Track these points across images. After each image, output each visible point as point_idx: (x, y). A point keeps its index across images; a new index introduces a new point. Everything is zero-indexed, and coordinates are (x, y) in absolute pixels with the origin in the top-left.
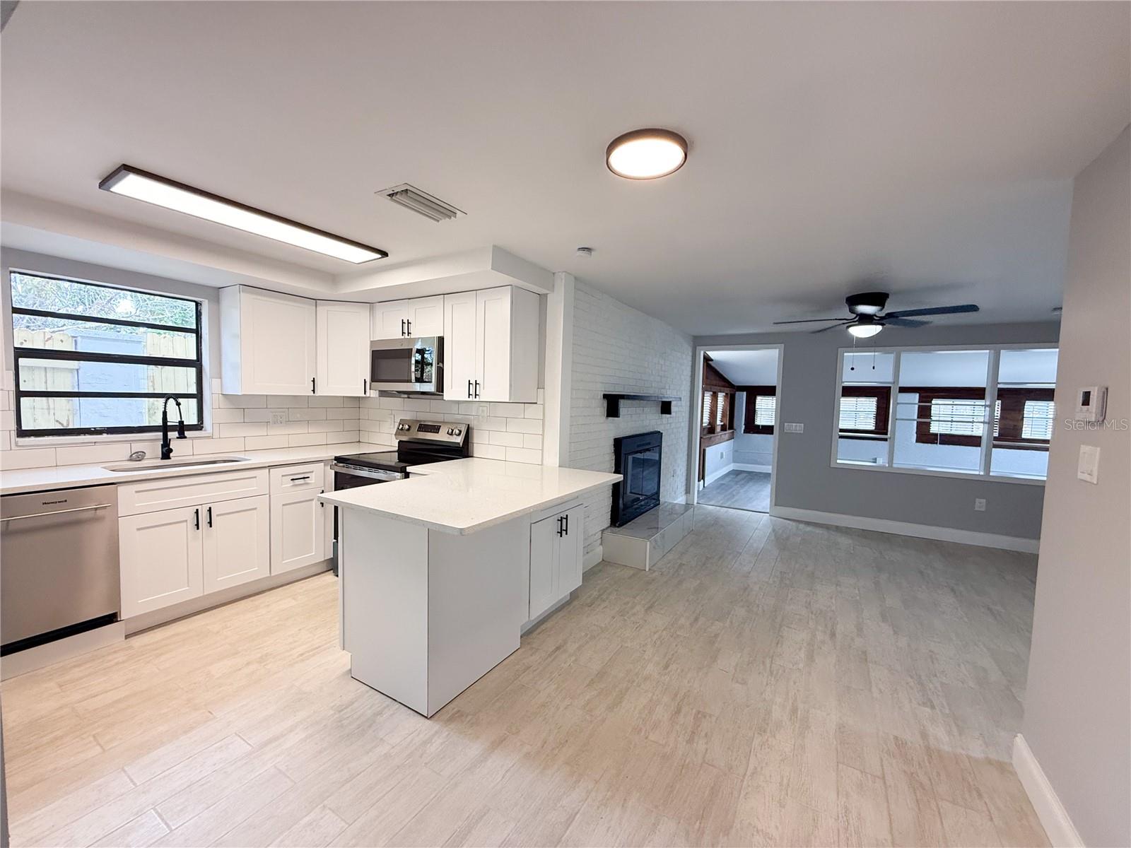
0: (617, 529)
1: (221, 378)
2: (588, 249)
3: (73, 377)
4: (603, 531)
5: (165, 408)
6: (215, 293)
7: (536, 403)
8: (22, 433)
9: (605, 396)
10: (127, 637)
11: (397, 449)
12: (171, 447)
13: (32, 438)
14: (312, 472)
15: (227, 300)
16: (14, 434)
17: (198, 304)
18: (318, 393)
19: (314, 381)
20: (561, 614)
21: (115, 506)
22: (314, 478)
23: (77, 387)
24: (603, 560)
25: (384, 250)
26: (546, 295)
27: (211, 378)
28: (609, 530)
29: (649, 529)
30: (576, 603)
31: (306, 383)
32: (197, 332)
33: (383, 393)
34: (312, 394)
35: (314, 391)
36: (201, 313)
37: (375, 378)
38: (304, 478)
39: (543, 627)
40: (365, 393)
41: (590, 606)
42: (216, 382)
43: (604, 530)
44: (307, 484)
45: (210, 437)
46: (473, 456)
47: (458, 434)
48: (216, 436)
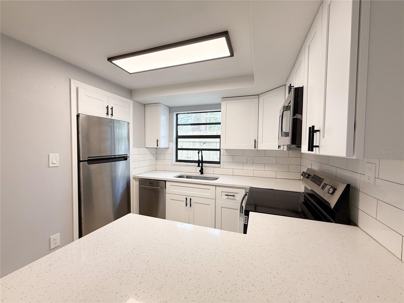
5: (202, 154)
14: (238, 193)
19: (255, 141)
38: (233, 196)
44: (235, 199)
45: (220, 167)
46: (357, 226)
47: (331, 192)
48: (222, 167)
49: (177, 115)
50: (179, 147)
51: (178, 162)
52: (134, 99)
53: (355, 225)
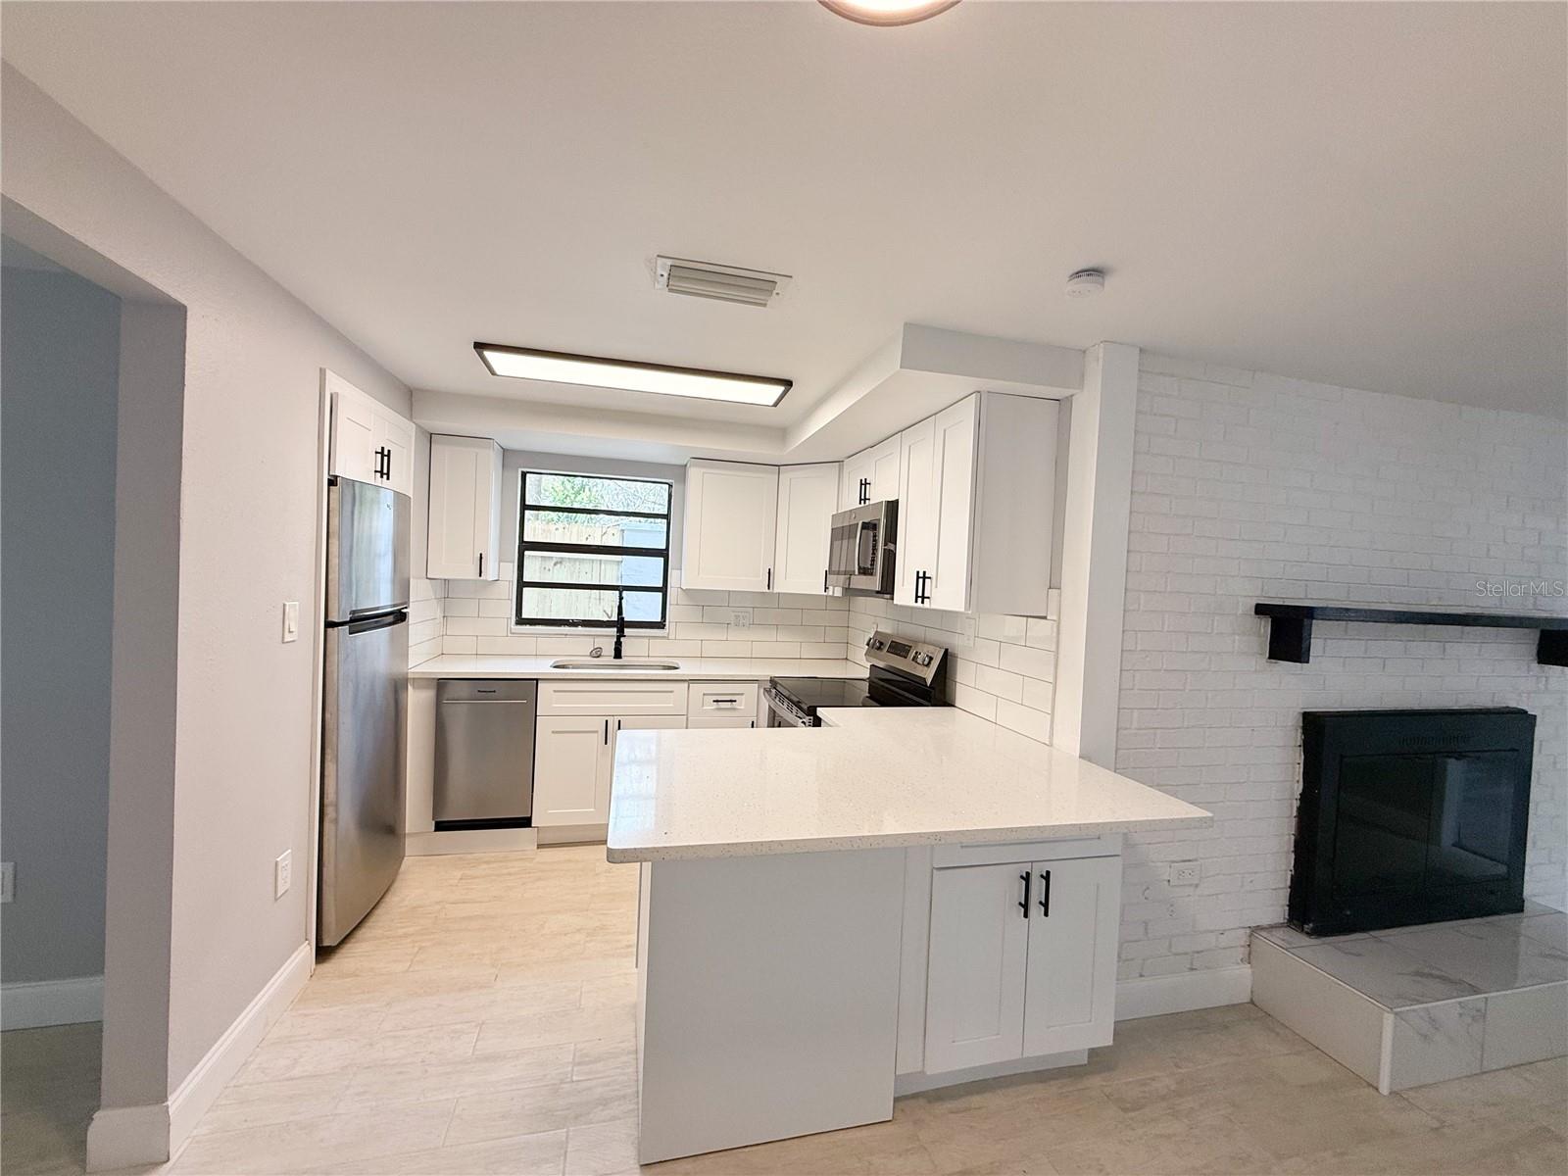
0: (1305, 940)
1: (680, 570)
2: (1095, 272)
4: (1256, 930)
5: (620, 603)
6: (682, 472)
7: (1045, 618)
8: (521, 621)
9: (1261, 610)
10: (540, 846)
11: (868, 677)
13: (528, 627)
14: (742, 694)
16: (513, 621)
17: (670, 486)
18: (770, 588)
19: (769, 573)
20: (1039, 1090)
22: (741, 704)
24: (1252, 1002)
25: (787, 378)
26: (1069, 399)
27: (672, 569)
28: (1280, 933)
29: (1418, 973)
30: (1096, 1081)
31: (762, 576)
32: (668, 516)
34: (766, 590)
35: (768, 586)
36: (672, 496)
38: (730, 701)
39: (976, 1100)
40: (825, 591)
41: (1125, 1110)
42: (676, 573)
43: (1259, 928)
44: (734, 709)
45: (666, 638)
46: (954, 706)
47: (926, 663)
48: (672, 636)
49: (524, 475)
50: (526, 579)
51: (526, 624)
52: (417, 421)
53: (952, 705)
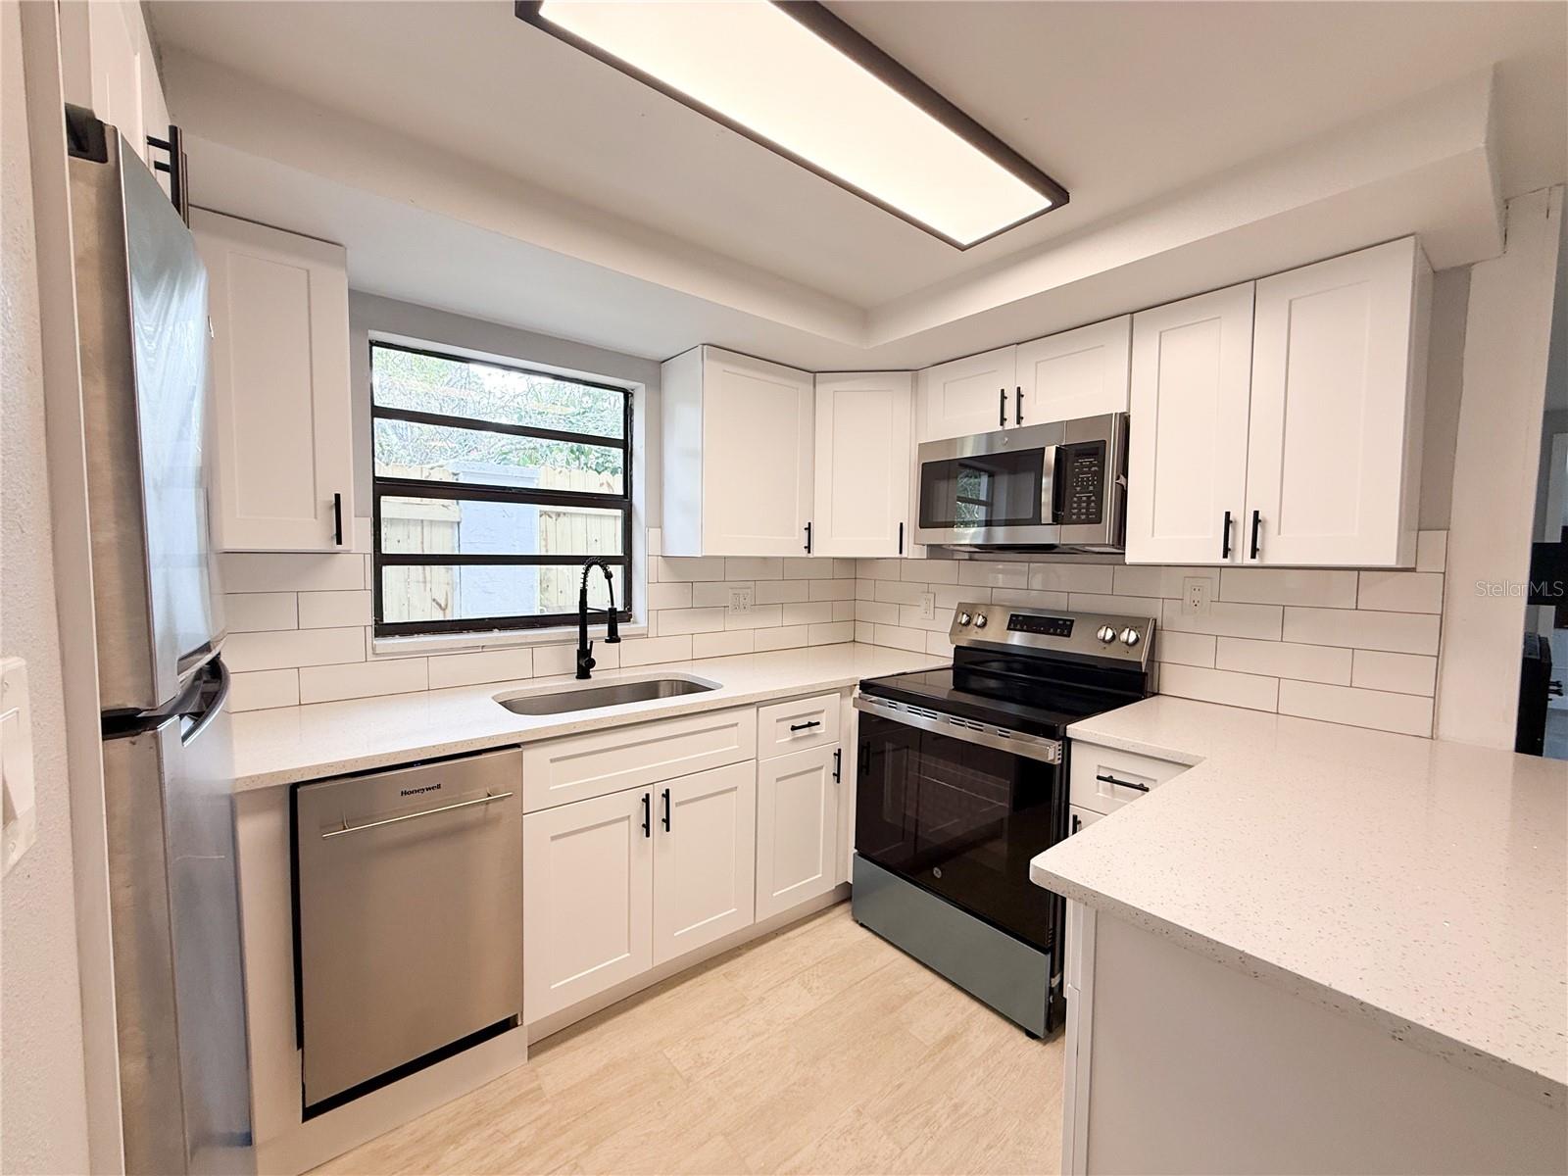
1: (660, 527)
3: (453, 534)
5: (584, 583)
6: (655, 370)
7: (1413, 570)
8: (383, 630)
10: (530, 1054)
11: (951, 662)
12: (592, 657)
13: (398, 639)
14: (823, 712)
15: (676, 382)
16: (370, 631)
17: (628, 395)
18: (816, 552)
19: (809, 529)
21: (517, 794)
22: (824, 726)
23: (457, 549)
27: (648, 527)
31: (797, 534)
32: (626, 445)
33: (936, 551)
34: (804, 553)
35: (808, 548)
36: (632, 410)
37: (926, 520)
38: (810, 725)
40: (901, 552)
42: (654, 532)
44: (815, 736)
45: (644, 636)
46: (1158, 694)
47: (1131, 640)
48: (652, 633)
50: (387, 549)
51: (391, 634)
